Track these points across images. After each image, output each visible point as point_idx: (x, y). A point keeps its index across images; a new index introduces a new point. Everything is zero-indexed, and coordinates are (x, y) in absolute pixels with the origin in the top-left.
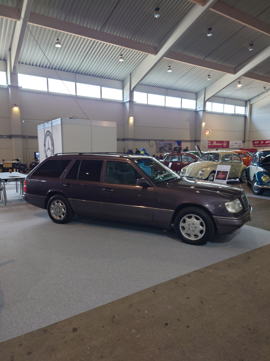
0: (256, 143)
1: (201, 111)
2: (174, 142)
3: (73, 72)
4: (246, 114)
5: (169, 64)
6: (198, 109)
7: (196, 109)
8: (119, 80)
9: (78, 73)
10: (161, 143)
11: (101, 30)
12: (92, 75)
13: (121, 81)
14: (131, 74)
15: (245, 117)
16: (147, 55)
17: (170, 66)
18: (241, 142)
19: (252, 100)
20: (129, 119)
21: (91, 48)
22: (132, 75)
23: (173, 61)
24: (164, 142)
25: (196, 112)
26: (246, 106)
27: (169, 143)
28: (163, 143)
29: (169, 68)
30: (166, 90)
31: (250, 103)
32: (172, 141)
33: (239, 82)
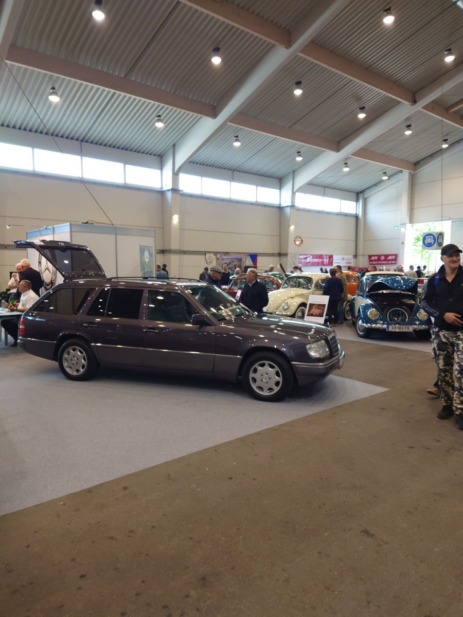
0: (373, 258)
1: (288, 206)
2: (245, 257)
3: (77, 140)
4: (358, 213)
5: (235, 134)
6: (283, 205)
7: (280, 205)
8: (155, 155)
9: (87, 142)
10: (225, 257)
11: (126, 76)
12: (109, 144)
13: (158, 156)
14: (174, 146)
15: (356, 217)
16: (201, 117)
17: (237, 137)
18: (351, 257)
19: (366, 191)
20: (171, 217)
21: (108, 103)
22: (176, 147)
23: (242, 128)
24: (230, 256)
25: (280, 208)
26: (357, 200)
27: (237, 257)
28: (227, 257)
29: (235, 138)
30: (231, 172)
31: (363, 196)
32: (242, 255)
33: (345, 164)
